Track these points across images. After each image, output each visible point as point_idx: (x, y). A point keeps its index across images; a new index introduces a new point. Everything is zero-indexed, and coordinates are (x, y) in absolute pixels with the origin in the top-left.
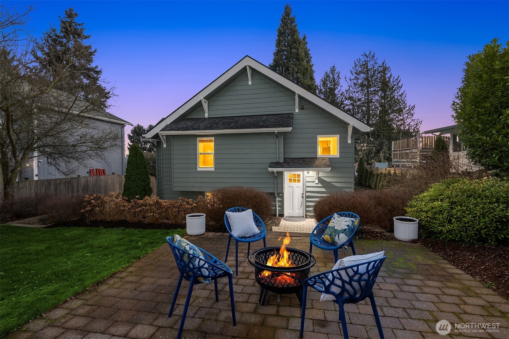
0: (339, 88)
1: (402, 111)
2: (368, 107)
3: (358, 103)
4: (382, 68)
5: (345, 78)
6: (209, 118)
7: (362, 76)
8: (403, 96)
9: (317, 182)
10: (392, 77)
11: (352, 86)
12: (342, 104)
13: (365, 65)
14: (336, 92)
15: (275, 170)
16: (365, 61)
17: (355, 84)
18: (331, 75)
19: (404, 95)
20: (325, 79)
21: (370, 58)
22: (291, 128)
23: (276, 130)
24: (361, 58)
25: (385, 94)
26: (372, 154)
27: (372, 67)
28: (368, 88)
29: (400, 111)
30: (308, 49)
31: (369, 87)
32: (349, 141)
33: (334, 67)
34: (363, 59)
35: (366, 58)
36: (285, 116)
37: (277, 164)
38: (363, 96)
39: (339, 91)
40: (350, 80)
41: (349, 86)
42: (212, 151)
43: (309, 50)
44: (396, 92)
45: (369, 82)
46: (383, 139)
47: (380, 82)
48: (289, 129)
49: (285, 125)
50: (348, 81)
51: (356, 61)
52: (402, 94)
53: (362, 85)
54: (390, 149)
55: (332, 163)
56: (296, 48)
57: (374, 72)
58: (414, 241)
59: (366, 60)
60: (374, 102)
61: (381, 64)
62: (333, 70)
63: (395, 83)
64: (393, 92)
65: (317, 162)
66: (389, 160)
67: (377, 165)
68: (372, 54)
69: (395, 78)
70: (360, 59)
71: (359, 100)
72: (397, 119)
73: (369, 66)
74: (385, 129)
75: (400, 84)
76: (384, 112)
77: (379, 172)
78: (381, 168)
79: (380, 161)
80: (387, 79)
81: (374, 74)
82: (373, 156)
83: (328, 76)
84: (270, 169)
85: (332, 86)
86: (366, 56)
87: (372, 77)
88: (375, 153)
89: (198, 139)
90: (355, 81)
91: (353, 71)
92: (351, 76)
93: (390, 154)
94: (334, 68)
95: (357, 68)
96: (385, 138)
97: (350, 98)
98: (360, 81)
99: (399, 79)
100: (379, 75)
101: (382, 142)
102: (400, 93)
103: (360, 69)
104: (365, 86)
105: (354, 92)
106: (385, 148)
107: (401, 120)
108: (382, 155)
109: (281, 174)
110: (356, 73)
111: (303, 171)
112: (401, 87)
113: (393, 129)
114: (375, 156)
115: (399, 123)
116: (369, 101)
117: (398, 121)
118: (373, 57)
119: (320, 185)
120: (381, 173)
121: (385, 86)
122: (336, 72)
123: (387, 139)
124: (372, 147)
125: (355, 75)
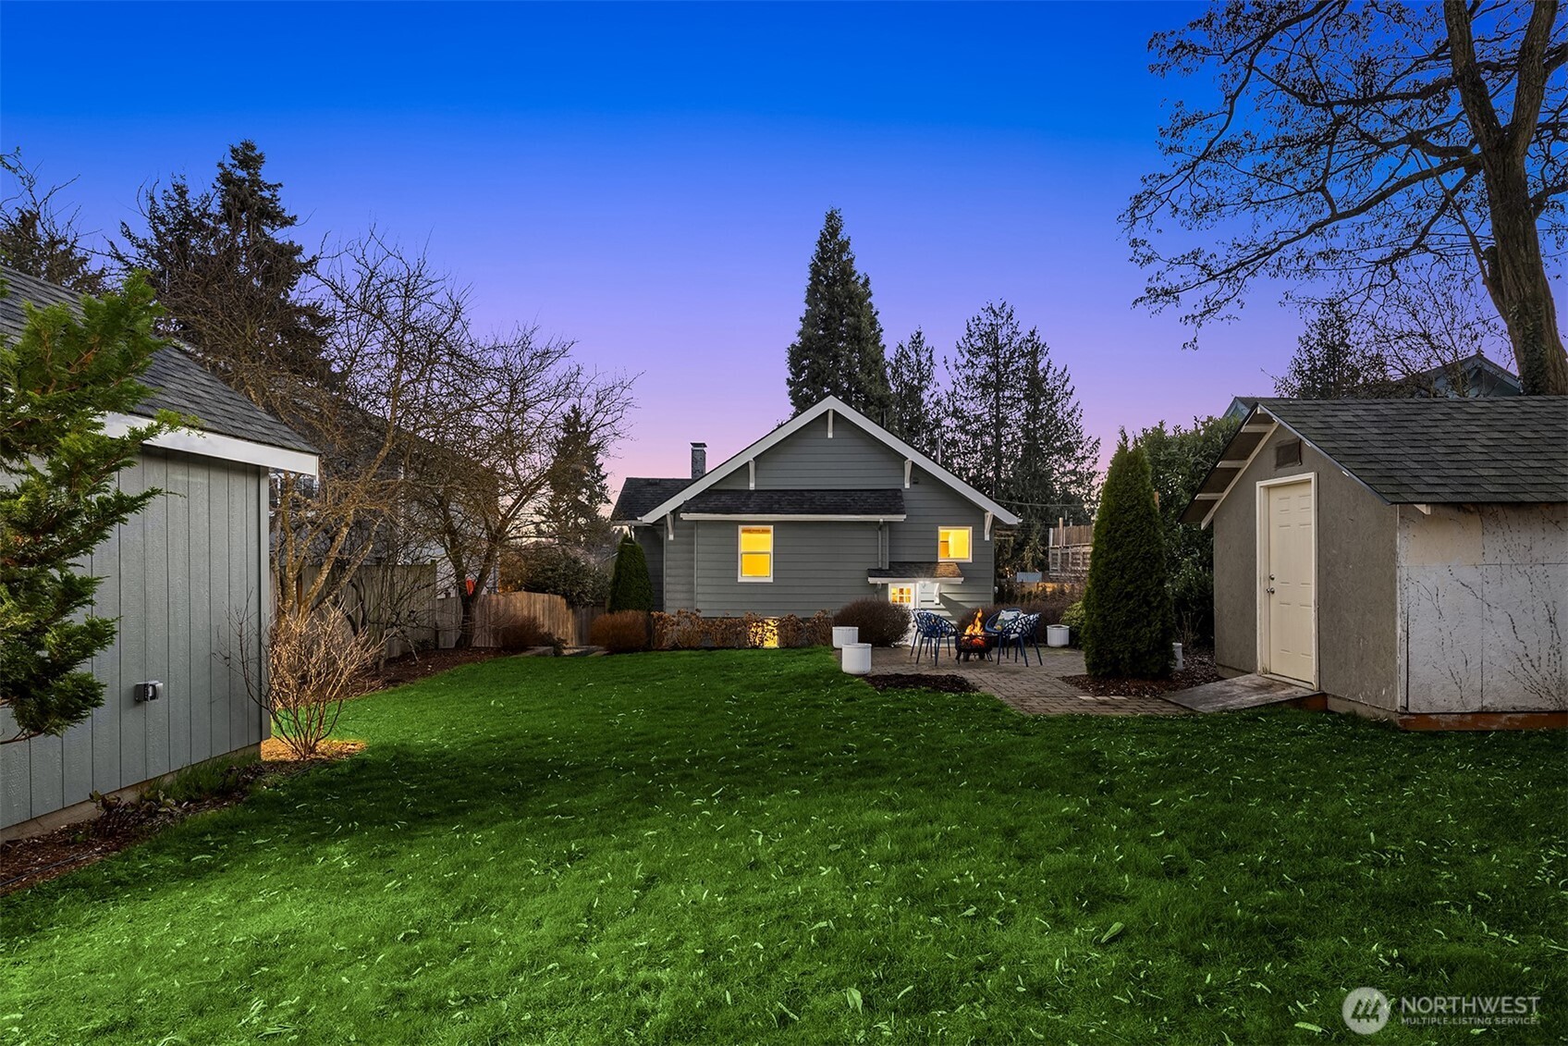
0: (932, 387)
1: (1073, 450)
2: (999, 436)
3: (974, 426)
4: (1030, 345)
5: (945, 362)
6: (756, 491)
7: (985, 359)
8: (1076, 415)
9: (937, 601)
10: (1051, 370)
11: (962, 384)
12: (938, 426)
13: (991, 336)
14: (925, 396)
15: (879, 581)
16: (991, 324)
17: (968, 378)
18: (913, 355)
19: (1078, 412)
20: (896, 361)
21: (1002, 318)
22: (905, 517)
23: (881, 518)
24: (983, 316)
25: (1036, 409)
26: (1007, 553)
27: (1005, 341)
28: (997, 390)
29: (1068, 450)
30: (874, 311)
31: (999, 386)
32: (987, 538)
33: (919, 334)
34: (987, 319)
35: (992, 318)
36: (889, 493)
37: (879, 572)
38: (987, 410)
39: (932, 396)
40: (957, 368)
41: (954, 383)
42: (770, 548)
43: (877, 313)
44: (1059, 404)
45: (999, 376)
46: (1030, 517)
47: (1025, 378)
48: (902, 518)
49: (893, 510)
50: (952, 368)
51: (971, 323)
52: (1074, 411)
53: (984, 385)
54: (1045, 540)
55: (962, 568)
56: (853, 315)
57: (1012, 353)
58: (1064, 647)
59: (994, 322)
60: (1010, 426)
61: (1026, 334)
62: (917, 342)
63: (1058, 383)
64: (1055, 403)
65: (940, 570)
66: (1042, 566)
67: (1020, 576)
68: (1007, 309)
69: (1058, 372)
70: (979, 319)
71: (977, 418)
72: (1062, 469)
73: (1000, 338)
74: (1036, 492)
75: (1068, 388)
76: (1033, 450)
77: (1026, 590)
78: (1029, 584)
79: (1024, 570)
80: (1042, 374)
81: (1012, 357)
82: (1007, 556)
83: (905, 355)
84: (871, 580)
85: (916, 382)
86: (994, 312)
87: (1006, 365)
88: (1014, 550)
89: (741, 528)
90: (969, 372)
91: (961, 343)
92: (960, 357)
93: (1045, 553)
94: (919, 336)
95: (972, 340)
96: (1036, 516)
97: (956, 413)
98: (979, 372)
99: (1066, 375)
100: (1023, 362)
101: (1029, 526)
102: (1068, 408)
103: (980, 345)
104: (991, 386)
105: (966, 398)
106: (1035, 538)
107: (1069, 472)
108: (1028, 554)
109: (885, 586)
110: (969, 351)
111: (915, 582)
112: (1071, 393)
113: (1053, 492)
114: (1012, 557)
115: (1066, 479)
116: (1001, 422)
117: (1064, 474)
118: (1010, 316)
119: (942, 606)
120: (1030, 593)
121: (1036, 388)
122: (924, 347)
123: (1040, 518)
124: (1008, 536)
125: (967, 356)
